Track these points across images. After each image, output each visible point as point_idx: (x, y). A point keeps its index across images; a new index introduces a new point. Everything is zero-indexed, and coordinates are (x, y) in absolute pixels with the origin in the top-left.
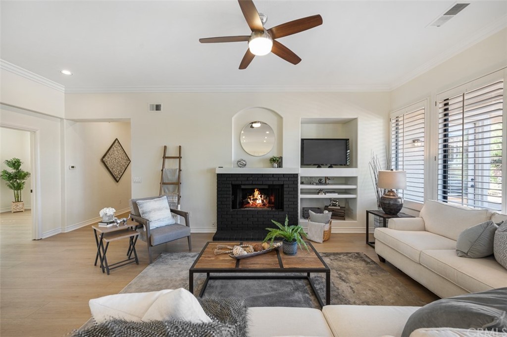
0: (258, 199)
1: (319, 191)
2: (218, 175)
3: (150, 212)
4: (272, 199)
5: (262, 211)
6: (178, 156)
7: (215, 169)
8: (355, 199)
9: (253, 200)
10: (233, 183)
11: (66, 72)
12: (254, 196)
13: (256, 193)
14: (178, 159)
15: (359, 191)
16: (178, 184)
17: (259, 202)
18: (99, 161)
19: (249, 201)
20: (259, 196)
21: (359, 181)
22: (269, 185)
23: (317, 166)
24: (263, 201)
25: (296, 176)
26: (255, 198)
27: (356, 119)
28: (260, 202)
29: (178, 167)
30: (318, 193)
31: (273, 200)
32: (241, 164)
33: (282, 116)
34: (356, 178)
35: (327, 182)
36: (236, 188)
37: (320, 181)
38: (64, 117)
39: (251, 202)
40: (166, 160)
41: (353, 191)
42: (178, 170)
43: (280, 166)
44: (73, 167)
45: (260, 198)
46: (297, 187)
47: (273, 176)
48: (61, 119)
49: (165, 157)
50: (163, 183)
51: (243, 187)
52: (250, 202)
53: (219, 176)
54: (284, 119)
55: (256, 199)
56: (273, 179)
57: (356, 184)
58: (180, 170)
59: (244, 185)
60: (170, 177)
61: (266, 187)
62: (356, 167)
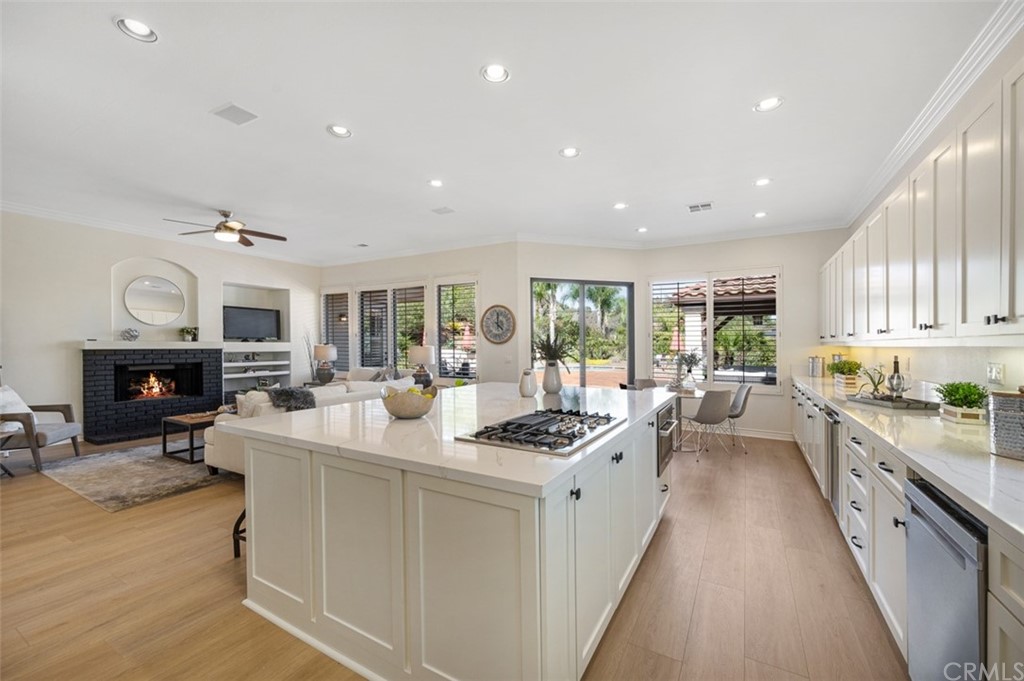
0: (155, 387)
1: (246, 370)
2: (85, 352)
5: (163, 401)
7: (83, 343)
8: (289, 375)
9: (148, 389)
10: (118, 363)
12: (148, 382)
13: (152, 379)
15: (292, 367)
17: (156, 390)
19: (142, 390)
20: (156, 383)
21: (292, 356)
22: (176, 365)
24: (161, 389)
25: (219, 352)
26: (150, 385)
27: (288, 290)
28: (158, 390)
30: (245, 372)
32: (129, 335)
33: (196, 275)
34: (289, 353)
35: (256, 358)
36: (120, 370)
37: (247, 357)
39: (145, 392)
41: (287, 367)
43: (195, 339)
45: (157, 385)
46: (221, 365)
47: (186, 352)
51: (131, 369)
53: (88, 355)
54: (200, 280)
55: (152, 387)
56: (186, 356)
57: (289, 359)
59: (134, 365)
61: (172, 367)
62: (289, 341)
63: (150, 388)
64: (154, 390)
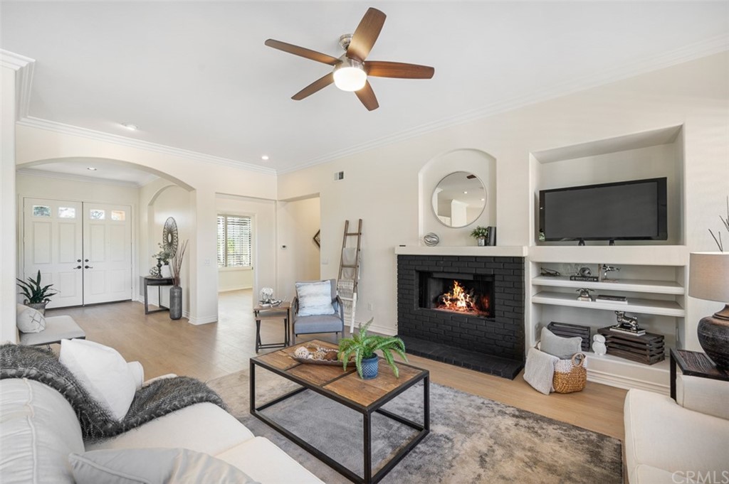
0: (460, 301)
2: (399, 256)
3: (305, 296)
4: (484, 303)
6: (357, 232)
7: (395, 248)
8: (682, 318)
9: (451, 300)
11: (265, 158)
12: (452, 294)
13: (457, 289)
14: (357, 236)
16: (355, 267)
17: (462, 304)
18: (312, 239)
19: (444, 301)
20: (462, 295)
22: (476, 276)
23: (578, 242)
24: (468, 305)
25: (520, 260)
26: (455, 297)
28: (464, 304)
29: (356, 246)
31: (487, 305)
32: (432, 239)
33: (495, 157)
36: (424, 276)
38: (276, 199)
39: (448, 303)
40: (348, 237)
42: (356, 250)
44: (284, 247)
45: (463, 298)
46: (523, 281)
47: (476, 260)
48: (276, 201)
49: (346, 234)
50: (342, 266)
51: (435, 276)
52: (446, 303)
53: (401, 258)
54: (498, 161)
55: (457, 300)
58: (359, 250)
59: (437, 272)
60: (348, 259)
61: (471, 278)
63: (454, 301)
64: (459, 304)
